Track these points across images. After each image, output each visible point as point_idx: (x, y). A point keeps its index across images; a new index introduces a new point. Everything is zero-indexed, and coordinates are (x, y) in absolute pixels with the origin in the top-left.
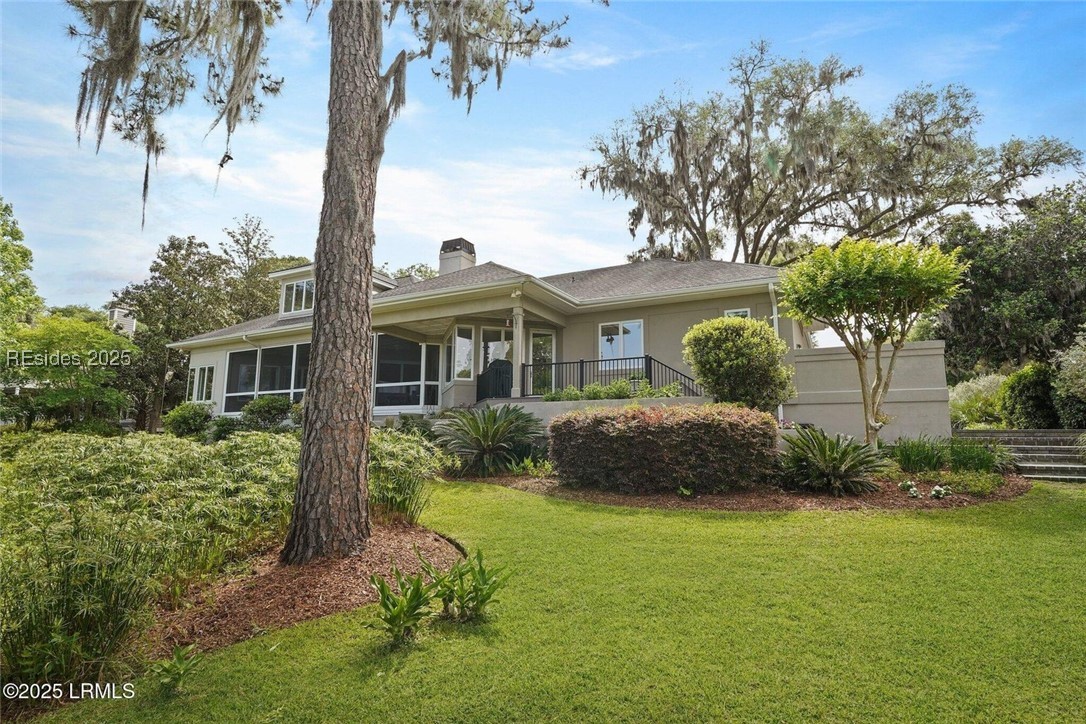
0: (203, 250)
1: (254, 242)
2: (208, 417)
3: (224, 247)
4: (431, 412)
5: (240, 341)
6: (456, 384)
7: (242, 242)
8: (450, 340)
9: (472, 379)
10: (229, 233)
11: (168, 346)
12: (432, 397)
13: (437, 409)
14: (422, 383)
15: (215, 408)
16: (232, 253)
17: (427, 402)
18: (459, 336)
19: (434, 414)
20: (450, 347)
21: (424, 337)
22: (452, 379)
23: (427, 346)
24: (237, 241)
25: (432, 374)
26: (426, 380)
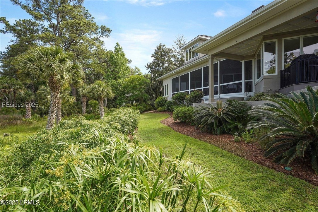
0: (164, 47)
1: (182, 43)
2: (166, 101)
3: (173, 47)
4: (249, 95)
5: (173, 75)
6: (265, 78)
7: (178, 44)
8: (259, 56)
9: (276, 73)
10: (175, 42)
11: (157, 79)
12: (249, 88)
13: (252, 94)
14: (243, 81)
15: (168, 98)
16: (175, 48)
17: (246, 91)
18: (265, 51)
19: (250, 96)
20: (260, 60)
21: (243, 57)
22: (262, 76)
23: (245, 62)
24: (177, 44)
25: (249, 75)
26: (245, 79)
